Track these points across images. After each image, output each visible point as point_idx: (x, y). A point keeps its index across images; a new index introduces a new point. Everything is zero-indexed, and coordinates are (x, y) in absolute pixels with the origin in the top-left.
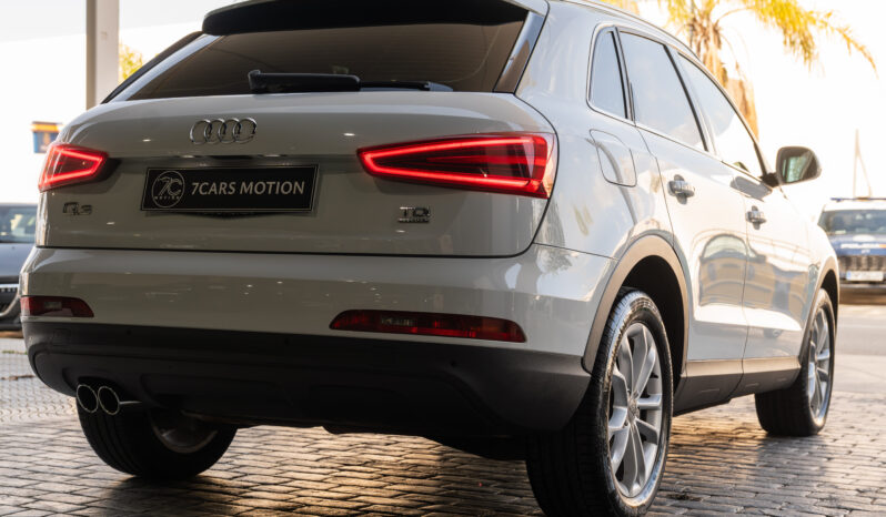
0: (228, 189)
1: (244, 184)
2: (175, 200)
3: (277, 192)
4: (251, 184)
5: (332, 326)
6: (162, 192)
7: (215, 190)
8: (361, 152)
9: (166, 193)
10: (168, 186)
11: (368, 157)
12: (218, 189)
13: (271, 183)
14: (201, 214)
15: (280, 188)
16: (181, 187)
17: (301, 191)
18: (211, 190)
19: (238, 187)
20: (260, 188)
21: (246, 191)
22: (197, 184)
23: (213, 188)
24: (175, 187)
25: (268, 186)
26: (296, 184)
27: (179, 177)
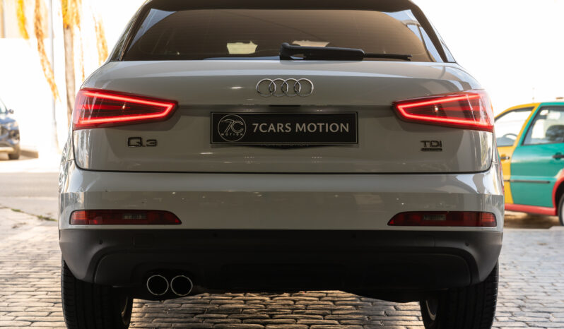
0: (284, 128)
1: (298, 125)
2: (240, 136)
3: (327, 131)
4: (304, 125)
5: (389, 224)
6: (227, 130)
7: (273, 129)
8: (396, 104)
9: (230, 131)
10: (231, 126)
11: (401, 107)
12: (276, 129)
13: (321, 125)
14: (264, 146)
15: (329, 128)
16: (243, 127)
17: (347, 130)
18: (270, 129)
19: (293, 127)
20: (312, 128)
21: (301, 130)
22: (257, 125)
23: (272, 127)
24: (237, 127)
25: (318, 127)
26: (342, 125)
27: (240, 120)
